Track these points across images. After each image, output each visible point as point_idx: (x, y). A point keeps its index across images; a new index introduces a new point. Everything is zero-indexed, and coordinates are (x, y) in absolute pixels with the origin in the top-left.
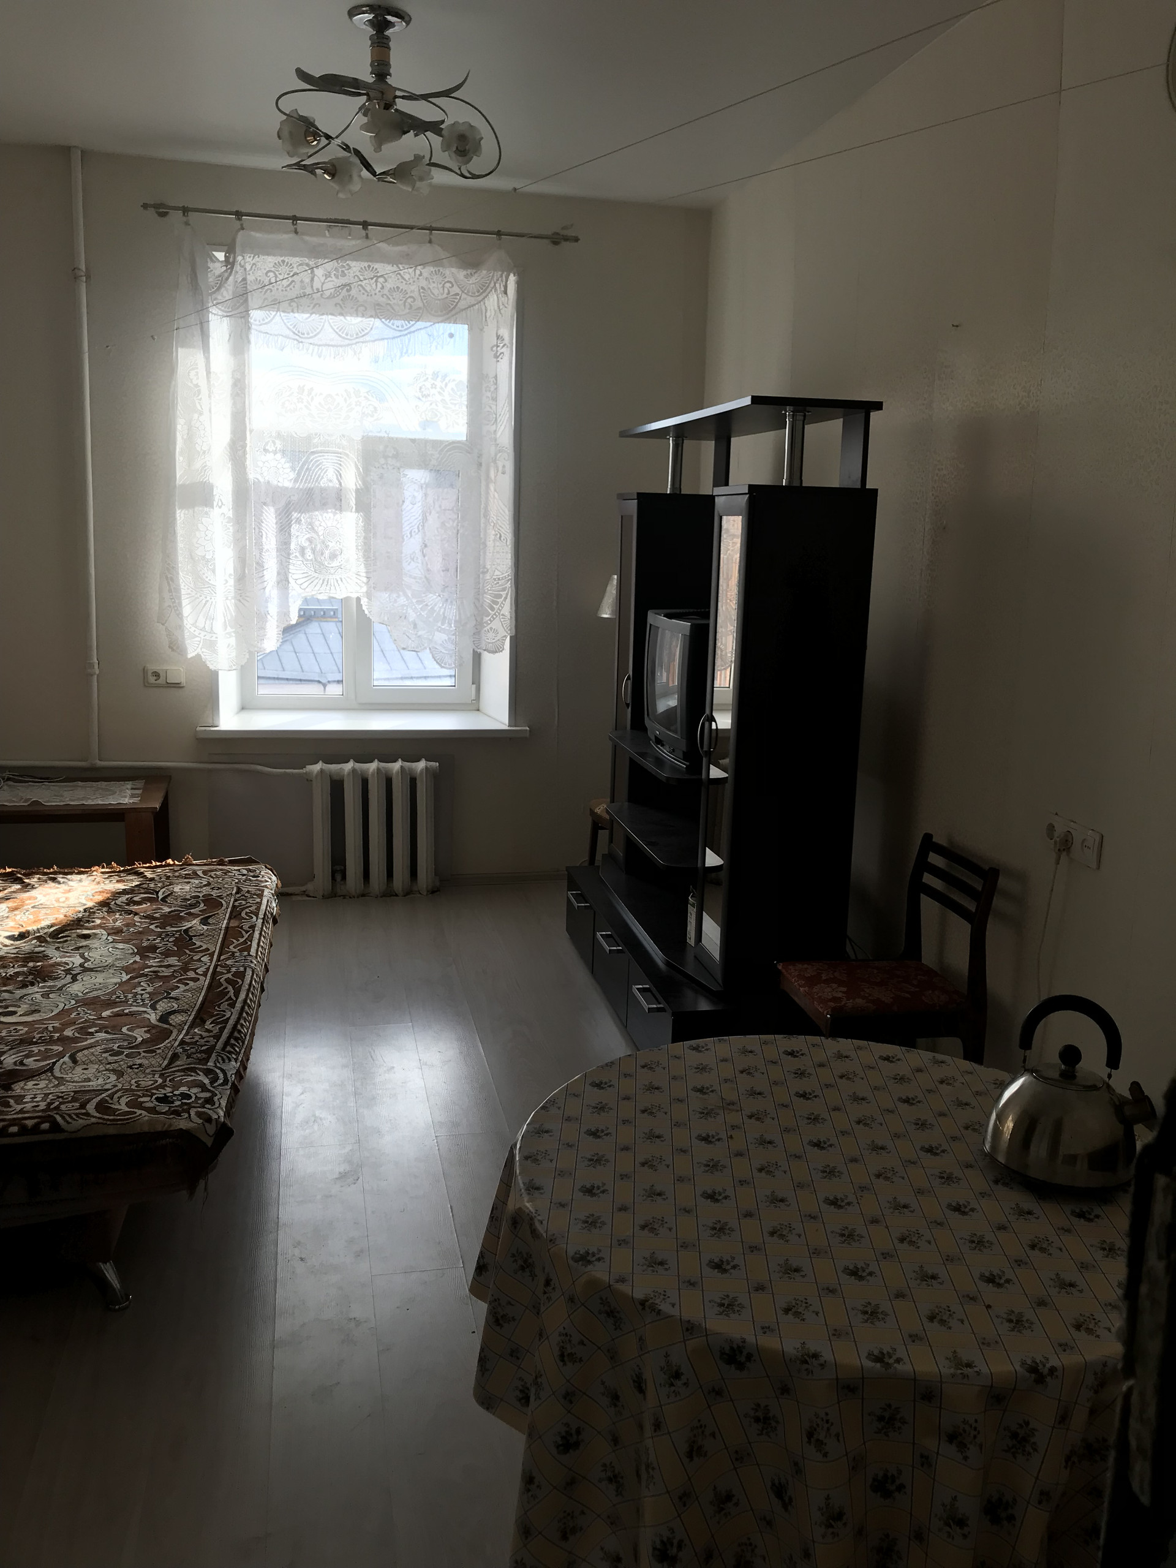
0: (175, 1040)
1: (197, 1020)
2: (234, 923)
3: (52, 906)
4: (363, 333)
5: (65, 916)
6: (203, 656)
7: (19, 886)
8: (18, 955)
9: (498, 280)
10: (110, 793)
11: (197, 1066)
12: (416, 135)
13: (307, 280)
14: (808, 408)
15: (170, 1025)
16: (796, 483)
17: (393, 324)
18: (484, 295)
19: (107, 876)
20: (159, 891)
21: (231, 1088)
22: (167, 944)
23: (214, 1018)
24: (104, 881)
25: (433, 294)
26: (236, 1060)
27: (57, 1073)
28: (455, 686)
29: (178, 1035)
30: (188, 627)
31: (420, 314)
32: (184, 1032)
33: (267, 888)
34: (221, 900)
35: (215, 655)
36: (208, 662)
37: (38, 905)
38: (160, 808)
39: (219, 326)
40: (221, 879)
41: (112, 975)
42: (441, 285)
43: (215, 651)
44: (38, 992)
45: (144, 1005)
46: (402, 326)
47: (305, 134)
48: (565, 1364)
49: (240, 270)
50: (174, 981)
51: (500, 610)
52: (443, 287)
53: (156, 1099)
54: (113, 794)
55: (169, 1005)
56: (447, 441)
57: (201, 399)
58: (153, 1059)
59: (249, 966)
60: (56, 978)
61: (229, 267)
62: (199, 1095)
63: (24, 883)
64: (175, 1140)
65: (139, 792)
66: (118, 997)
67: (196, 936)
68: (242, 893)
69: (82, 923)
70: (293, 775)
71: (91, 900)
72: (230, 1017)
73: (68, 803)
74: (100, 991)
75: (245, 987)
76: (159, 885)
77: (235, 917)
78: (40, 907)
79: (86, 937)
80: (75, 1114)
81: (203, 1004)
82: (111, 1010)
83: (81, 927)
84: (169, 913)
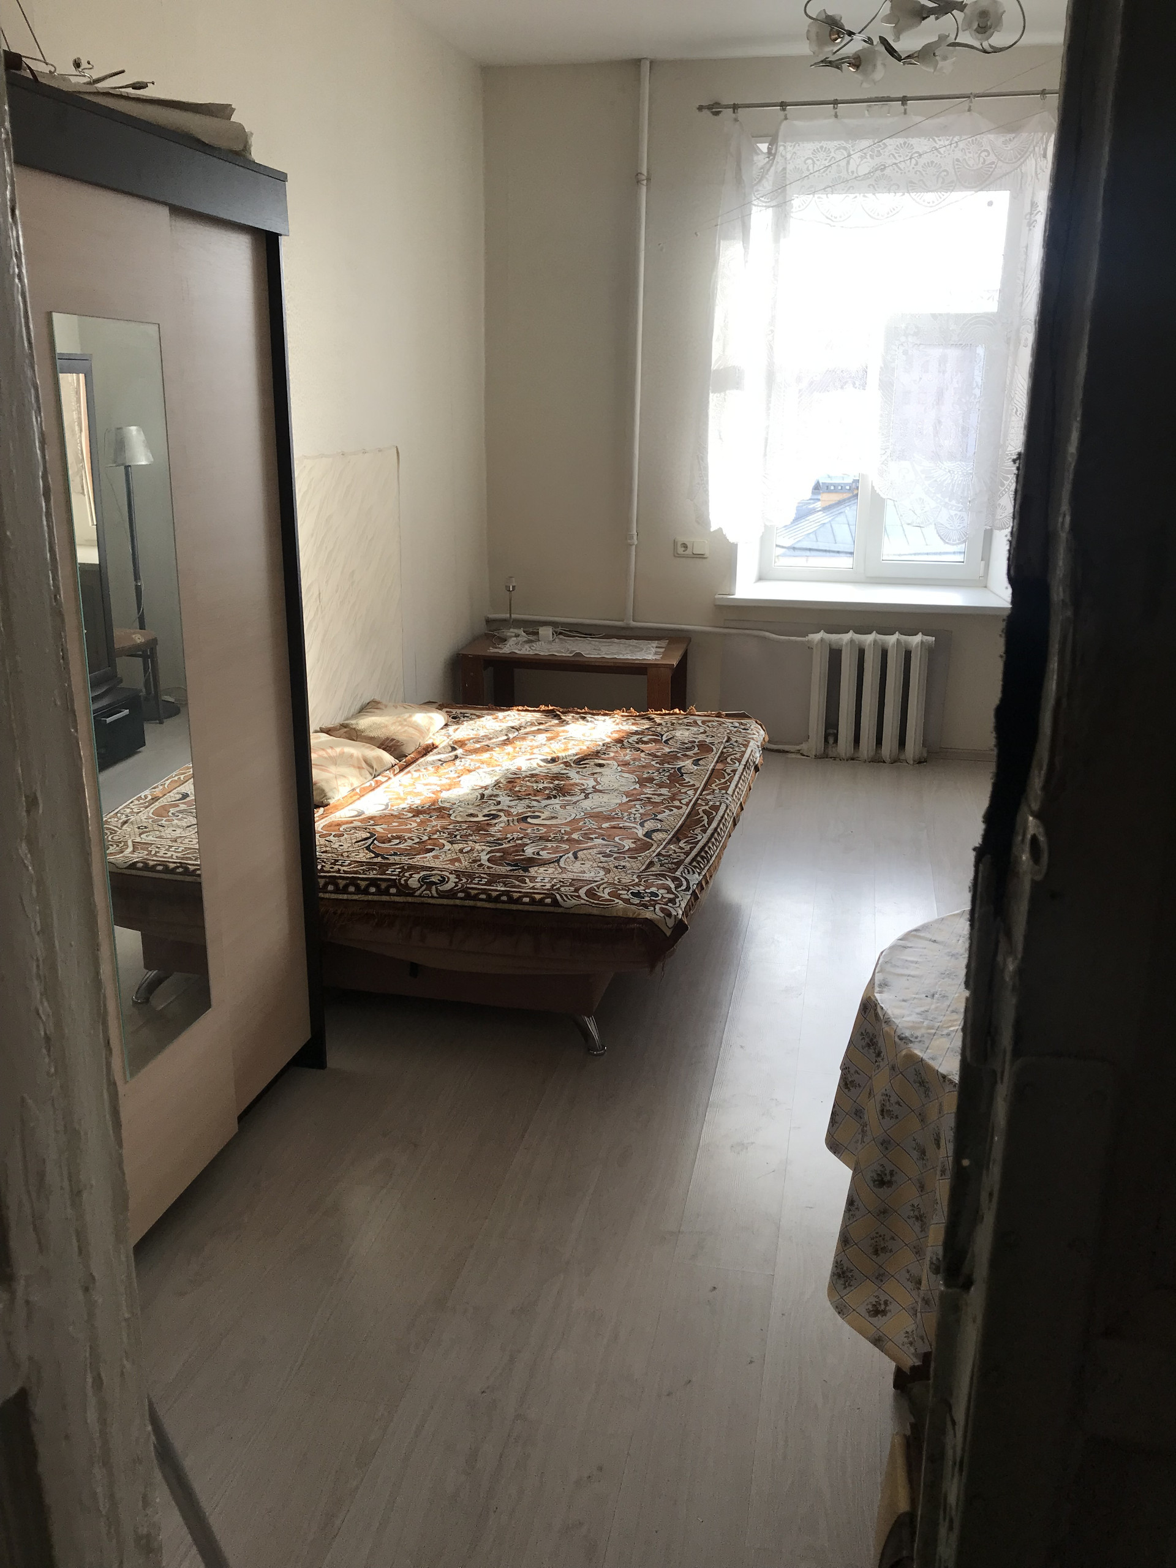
0: (654, 852)
1: (674, 839)
2: (720, 766)
3: (579, 739)
5: (588, 748)
6: (724, 530)
7: (557, 722)
8: (548, 774)
9: (1037, 143)
10: (639, 649)
11: (668, 873)
13: (843, 164)
15: (653, 840)
18: (1022, 160)
19: (625, 718)
20: (664, 734)
21: (691, 894)
22: (662, 778)
23: (687, 839)
24: (622, 723)
25: (969, 165)
26: (699, 874)
27: (562, 863)
28: (963, 562)
29: (656, 848)
32: (662, 846)
33: (753, 739)
34: (712, 746)
35: (734, 529)
36: (728, 536)
38: (678, 665)
39: (761, 216)
40: (716, 729)
41: (615, 797)
42: (977, 155)
44: (558, 803)
45: (635, 823)
47: (830, 33)
48: (883, 1118)
49: (781, 160)
50: (662, 807)
52: (979, 156)
53: (631, 893)
55: (655, 824)
58: (634, 863)
59: (725, 802)
60: (573, 795)
61: (771, 157)
62: (664, 896)
63: (561, 719)
64: (641, 926)
65: (662, 650)
66: (617, 814)
67: (687, 773)
68: (731, 742)
69: (599, 754)
70: (796, 642)
71: (610, 737)
72: (700, 840)
73: (603, 656)
74: (603, 808)
75: (718, 818)
76: (665, 729)
77: (721, 761)
78: (570, 739)
79: (601, 765)
80: (570, 895)
81: (681, 827)
82: (609, 823)
83: (598, 757)
84: (669, 753)
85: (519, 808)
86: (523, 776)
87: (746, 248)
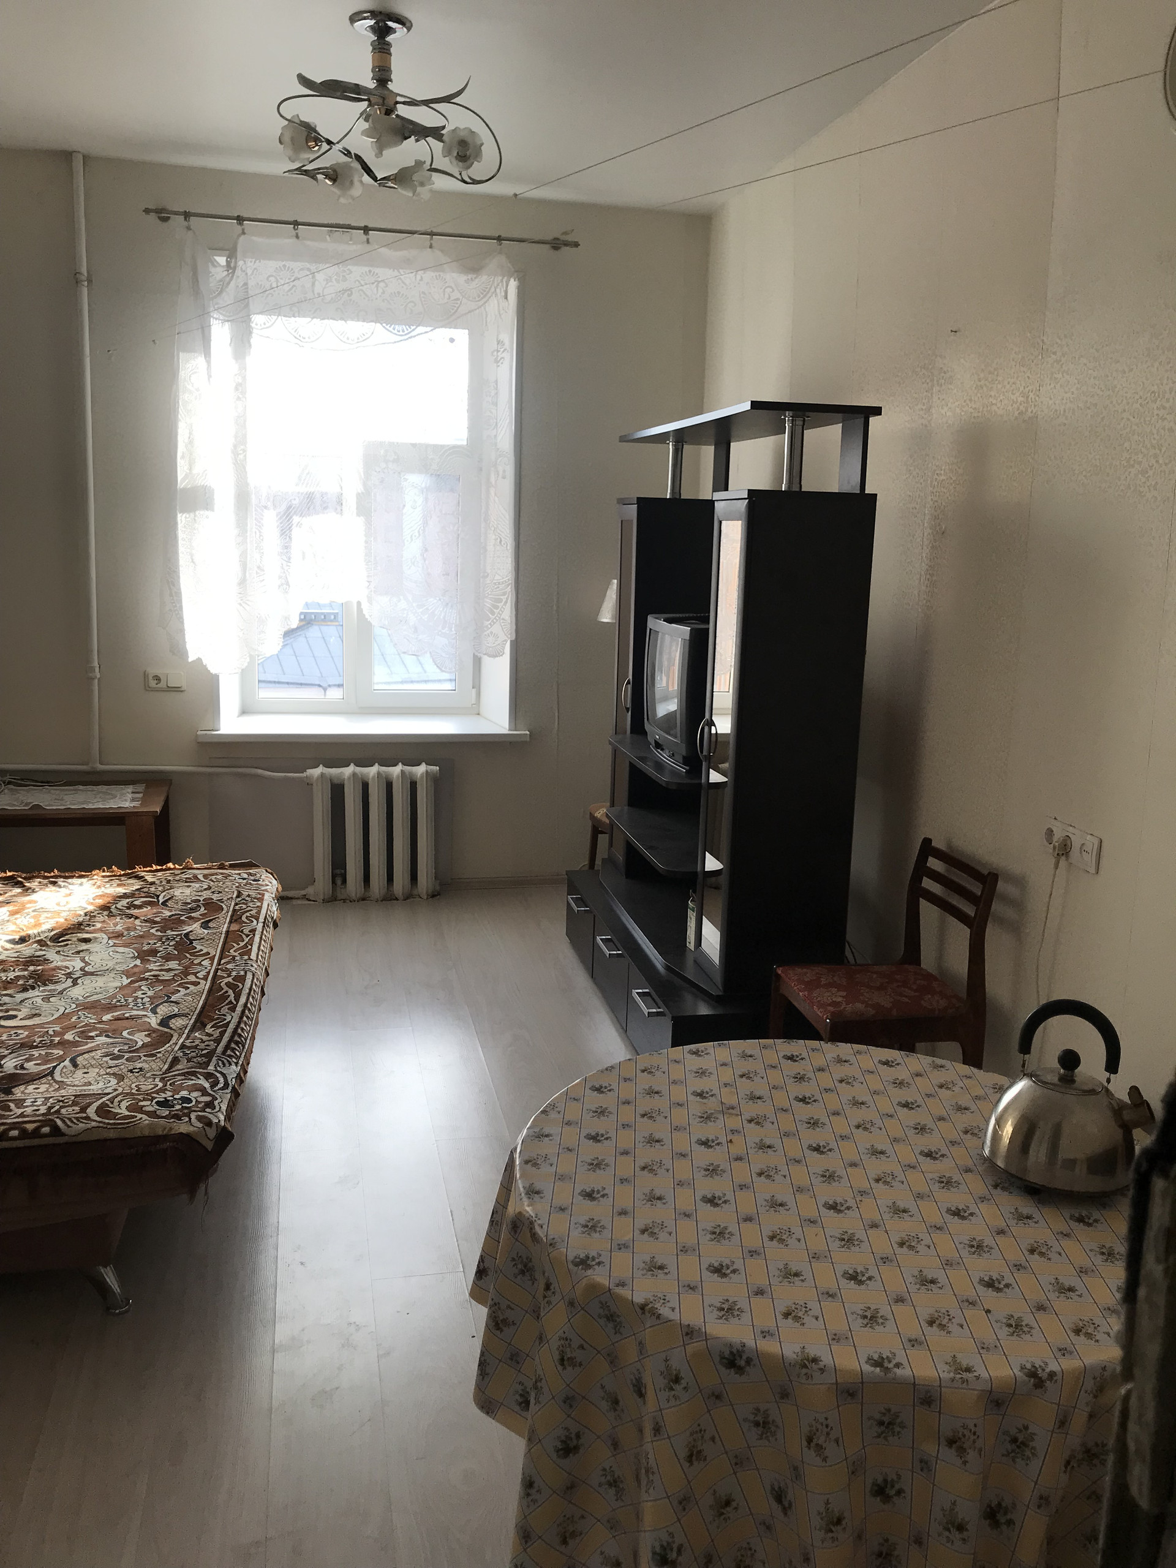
0: (176, 1044)
1: (198, 1024)
2: (235, 927)
3: (53, 910)
4: (364, 338)
5: (66, 920)
6: (204, 660)
7: (19, 890)
8: (18, 959)
9: (498, 285)
10: (111, 796)
11: (197, 1070)
12: (417, 141)
13: (308, 285)
14: (807, 414)
15: (170, 1028)
16: (795, 488)
17: (394, 329)
18: (485, 300)
19: (107, 879)
20: (160, 895)
21: (231, 1092)
22: (168, 948)
23: (214, 1022)
24: (104, 885)
25: (434, 299)
26: (236, 1064)
27: (57, 1076)
28: (454, 690)
29: (178, 1040)
31: (420, 320)
32: (185, 1036)
33: (268, 892)
34: (221, 904)
35: (216, 658)
36: (209, 667)
37: (39, 909)
38: (161, 812)
39: (220, 332)
40: (221, 883)
41: (112, 979)
42: (442, 290)
43: (216, 654)
44: (39, 996)
45: (144, 1009)
46: (403, 331)
47: (306, 140)
48: (565, 1368)
49: (241, 274)
50: (175, 985)
51: (501, 615)
52: (444, 292)
53: (156, 1103)
54: (113, 798)
55: (170, 1009)
56: (447, 445)
58: (153, 1063)
59: (250, 970)
60: (56, 982)
61: (230, 271)
62: (199, 1099)
63: (24, 886)
64: (175, 1143)
66: (119, 1001)
67: (197, 940)
68: (243, 897)
69: (82, 927)
70: (294, 778)
71: (92, 903)
72: (230, 1021)
73: (68, 807)
74: (99, 995)
75: (246, 991)
76: (160, 889)
77: (236, 920)
78: (43, 910)
79: (86, 941)
80: (77, 1118)
81: (203, 1007)
82: (112, 1014)
83: (81, 931)
84: (170, 916)
87: (209, 362)
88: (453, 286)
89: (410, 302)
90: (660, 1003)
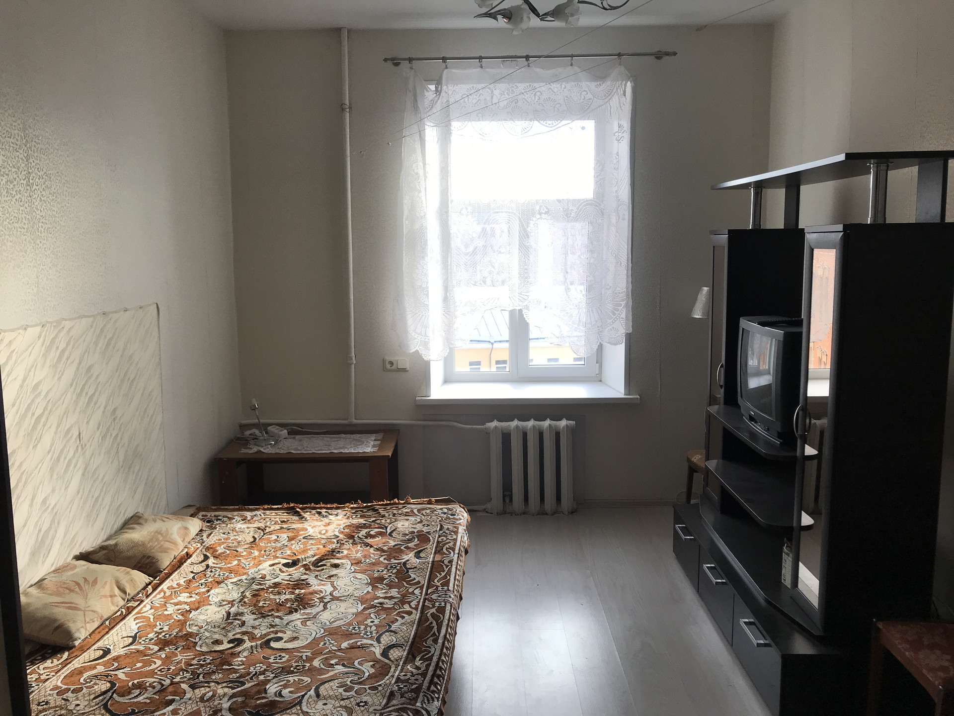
1: (410, 656)
2: (438, 558)
3: (316, 538)
4: (526, 131)
5: (324, 547)
6: (420, 352)
7: (297, 519)
8: (289, 582)
9: (619, 87)
11: (408, 706)
13: (489, 98)
14: (891, 160)
15: (389, 659)
16: (880, 221)
17: (546, 123)
18: (609, 97)
19: (354, 511)
20: (388, 526)
22: (391, 576)
23: (422, 654)
24: (352, 516)
25: (574, 101)
26: (438, 699)
27: (305, 708)
28: (584, 365)
29: (395, 672)
30: (411, 332)
31: (564, 115)
32: (400, 668)
33: (461, 524)
34: (429, 536)
35: (427, 351)
36: (423, 356)
37: (307, 537)
38: (392, 455)
39: (431, 133)
40: (429, 517)
41: (351, 605)
42: (579, 94)
43: (428, 349)
44: (299, 619)
45: (371, 638)
46: (552, 124)
49: (445, 95)
50: (395, 614)
51: (620, 315)
52: (581, 95)
54: (361, 444)
55: (390, 638)
56: (583, 200)
57: (419, 182)
58: (375, 696)
59: (448, 600)
60: (313, 606)
61: (438, 94)
63: (301, 515)
65: (379, 442)
66: (354, 629)
67: (411, 569)
68: (444, 530)
69: (335, 554)
70: (477, 429)
71: (342, 532)
72: (434, 653)
73: (332, 451)
74: (341, 621)
75: (445, 621)
76: (388, 521)
77: (439, 551)
79: (336, 566)
81: (414, 638)
82: (348, 642)
83: (334, 557)
84: (394, 546)
85: (262, 629)
86: (267, 586)
88: (587, 89)
89: (557, 104)
90: (768, 637)
